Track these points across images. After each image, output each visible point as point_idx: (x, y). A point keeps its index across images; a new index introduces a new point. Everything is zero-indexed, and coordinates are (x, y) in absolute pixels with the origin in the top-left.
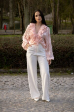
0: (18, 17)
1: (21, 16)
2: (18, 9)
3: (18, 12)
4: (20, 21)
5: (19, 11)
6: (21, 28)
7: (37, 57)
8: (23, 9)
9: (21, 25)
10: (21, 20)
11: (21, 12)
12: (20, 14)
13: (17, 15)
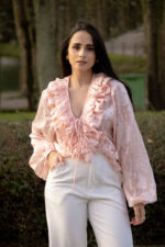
0: (13, 42)
1: (22, 41)
2: (10, 11)
3: (13, 26)
4: (18, 57)
5: (17, 22)
6: (24, 86)
7: (88, 202)
8: (33, 14)
9: (24, 76)
10: (23, 53)
11: (25, 25)
12: (19, 32)
13: (9, 37)
